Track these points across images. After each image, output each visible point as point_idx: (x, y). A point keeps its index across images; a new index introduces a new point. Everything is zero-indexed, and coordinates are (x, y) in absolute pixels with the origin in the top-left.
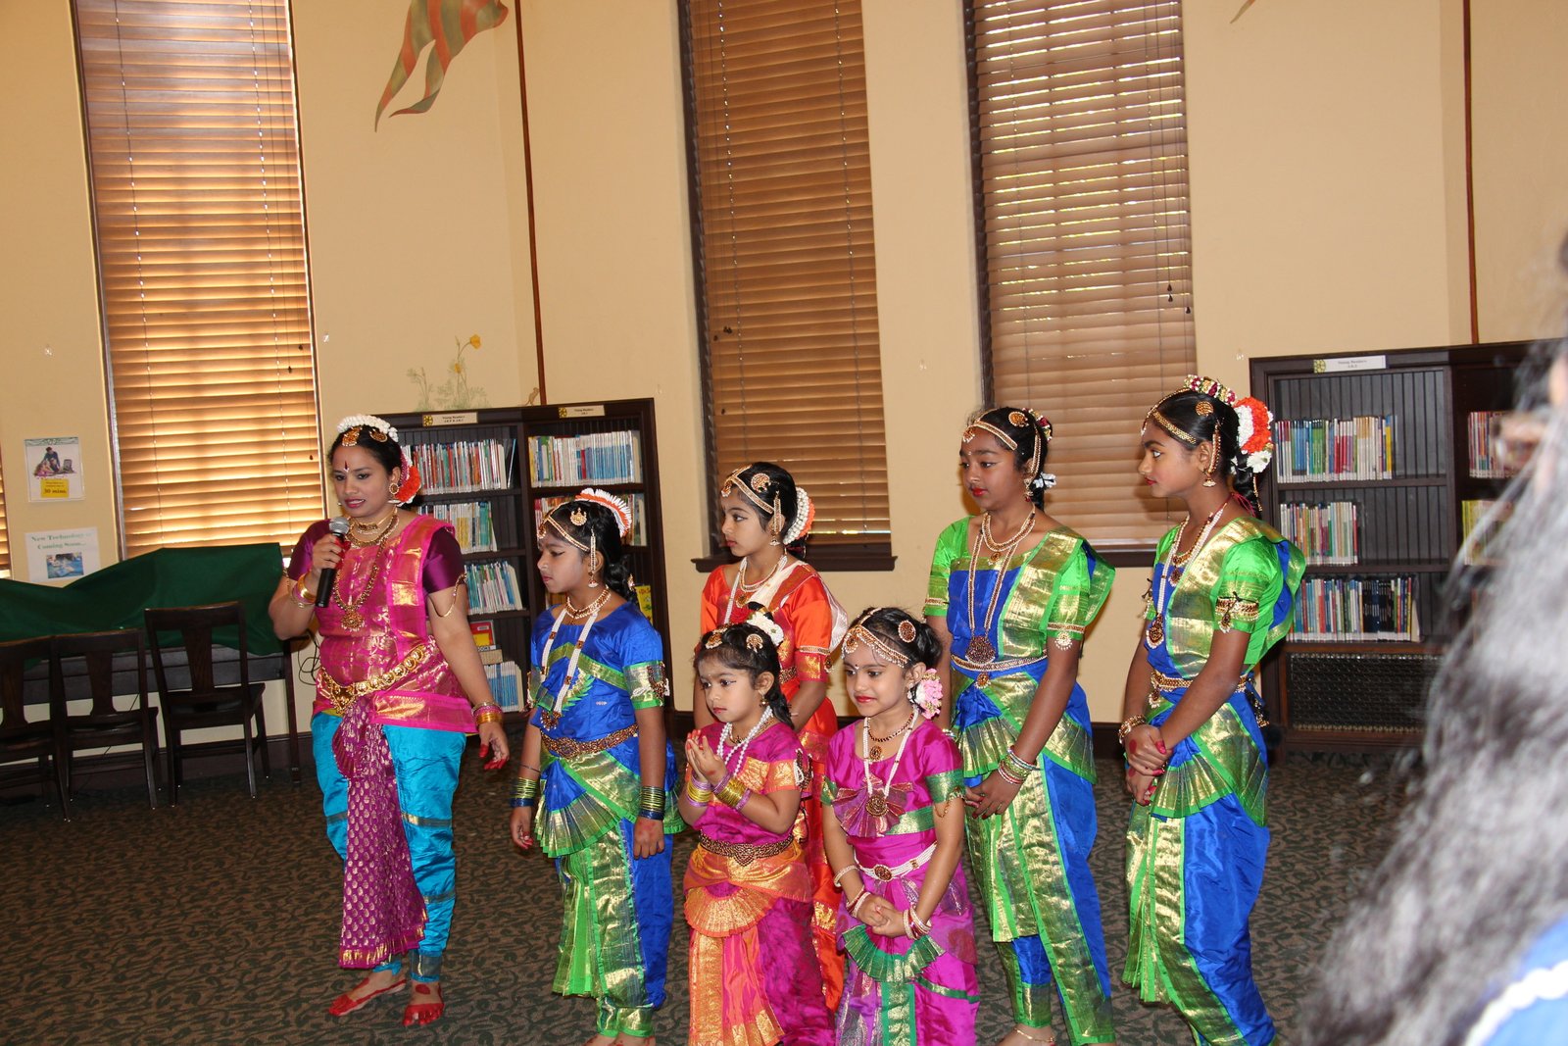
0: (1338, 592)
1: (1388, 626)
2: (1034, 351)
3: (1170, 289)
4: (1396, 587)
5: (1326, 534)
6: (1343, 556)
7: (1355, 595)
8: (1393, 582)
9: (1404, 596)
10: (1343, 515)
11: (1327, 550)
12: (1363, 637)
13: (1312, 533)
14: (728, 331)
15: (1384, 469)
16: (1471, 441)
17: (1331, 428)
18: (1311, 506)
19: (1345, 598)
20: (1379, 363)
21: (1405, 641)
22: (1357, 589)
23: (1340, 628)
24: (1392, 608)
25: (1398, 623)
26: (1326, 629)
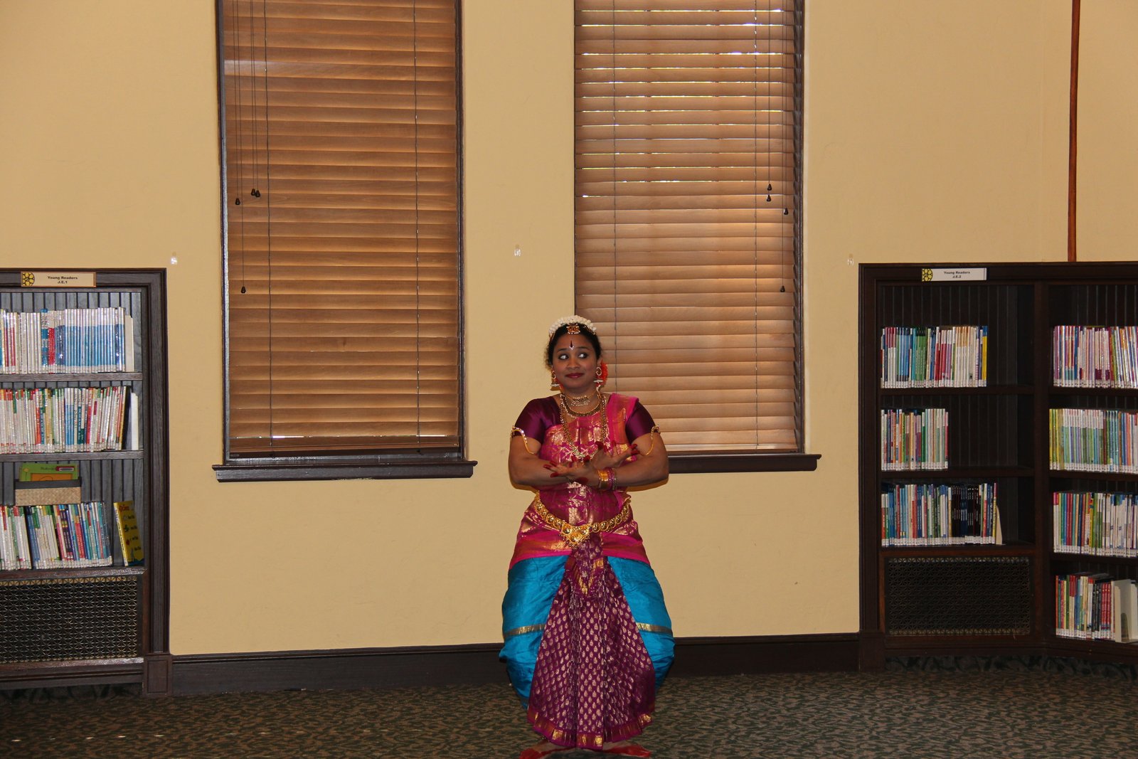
0: (930, 497)
1: (976, 531)
2: (623, 244)
3: (770, 188)
4: (984, 491)
5: (921, 438)
6: (936, 461)
7: (945, 501)
8: (980, 486)
9: (989, 502)
10: (937, 419)
11: (921, 456)
12: (950, 541)
13: (907, 439)
14: (256, 194)
15: (979, 377)
16: (1056, 353)
17: (933, 335)
18: (907, 412)
19: (936, 503)
20: (979, 275)
21: (991, 544)
22: (947, 495)
23: (931, 533)
24: (980, 513)
25: (983, 527)
26: (918, 534)
